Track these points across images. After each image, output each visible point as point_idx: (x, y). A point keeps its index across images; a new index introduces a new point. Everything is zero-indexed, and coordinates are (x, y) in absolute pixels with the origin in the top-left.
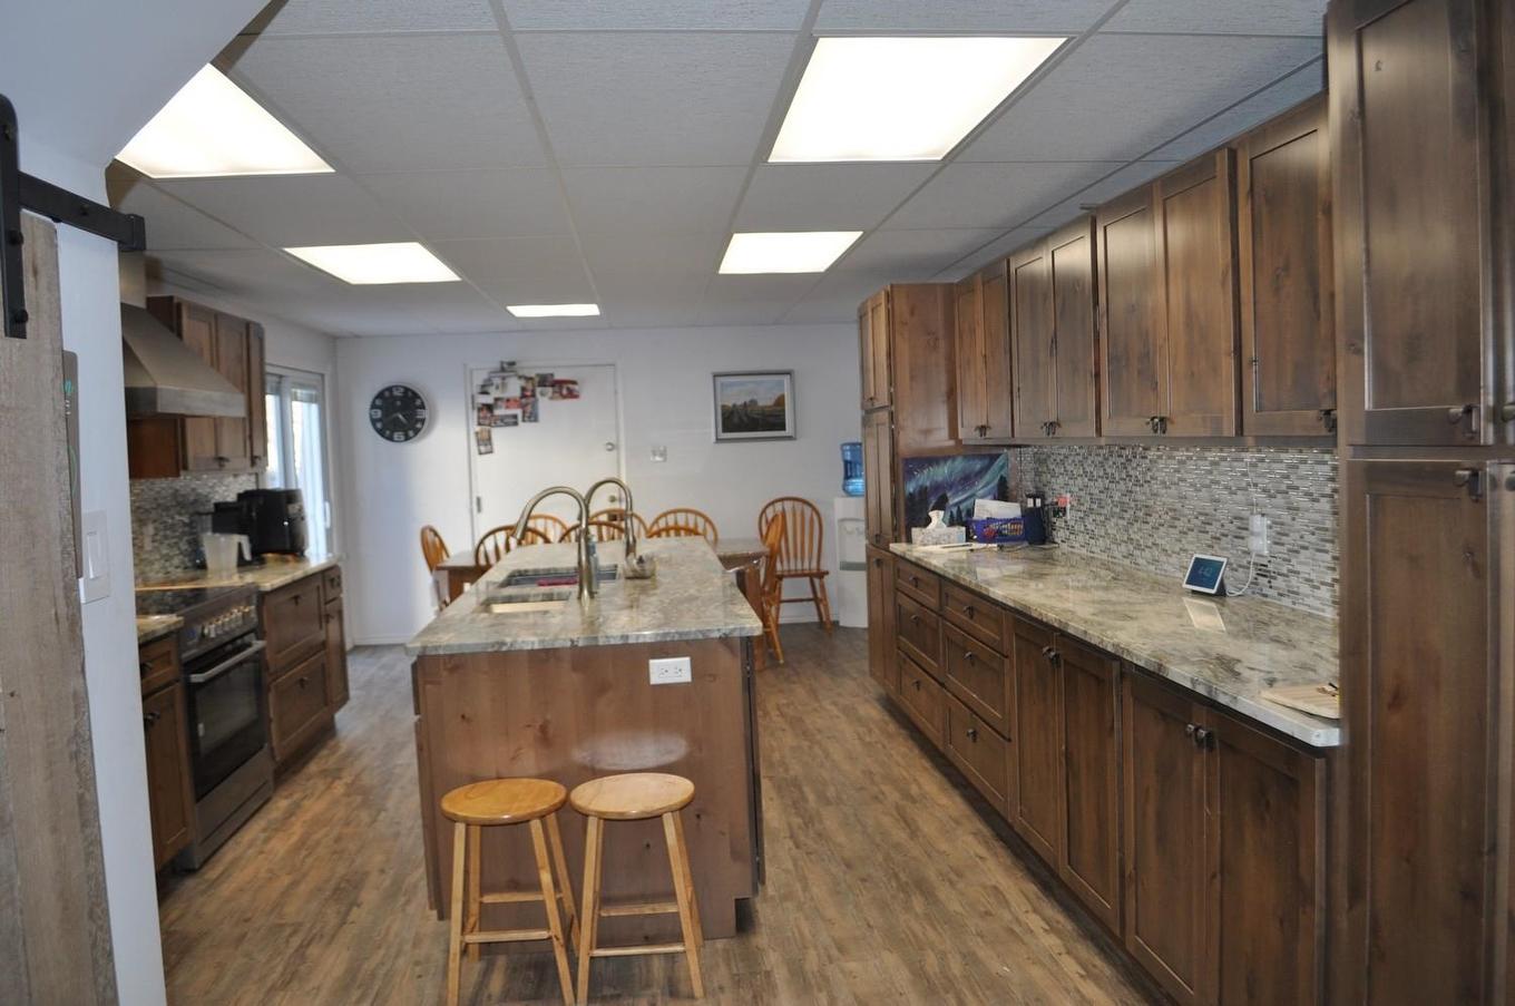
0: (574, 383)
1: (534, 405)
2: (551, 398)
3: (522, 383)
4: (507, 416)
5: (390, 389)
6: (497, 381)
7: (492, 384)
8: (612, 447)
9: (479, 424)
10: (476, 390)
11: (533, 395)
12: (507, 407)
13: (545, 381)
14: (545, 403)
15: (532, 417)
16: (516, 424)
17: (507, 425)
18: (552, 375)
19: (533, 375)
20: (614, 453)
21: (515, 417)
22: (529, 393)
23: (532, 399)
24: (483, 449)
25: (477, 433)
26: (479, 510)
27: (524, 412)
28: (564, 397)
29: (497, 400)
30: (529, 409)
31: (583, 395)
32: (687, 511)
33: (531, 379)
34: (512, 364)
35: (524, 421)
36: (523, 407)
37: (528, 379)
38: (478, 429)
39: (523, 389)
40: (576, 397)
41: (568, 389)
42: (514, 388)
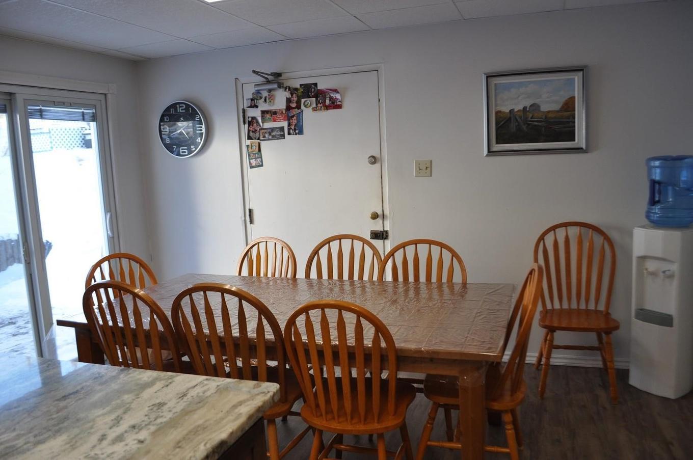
0: (336, 91)
1: (299, 117)
2: (314, 109)
3: (287, 94)
4: (273, 129)
5: (174, 106)
6: (265, 94)
7: (261, 98)
8: (374, 160)
9: (249, 138)
10: (247, 103)
11: (299, 107)
12: (274, 121)
13: (309, 91)
14: (310, 116)
15: (297, 129)
16: (283, 136)
17: (274, 138)
18: (316, 85)
19: (298, 86)
20: (377, 165)
21: (282, 129)
22: (294, 105)
23: (296, 111)
24: (253, 162)
25: (248, 146)
26: (251, 222)
27: (289, 125)
28: (327, 108)
29: (263, 112)
30: (294, 121)
31: (346, 105)
32: (430, 242)
33: (296, 89)
34: (278, 75)
35: (289, 134)
36: (289, 119)
37: (293, 91)
38: (249, 142)
39: (289, 101)
40: (339, 107)
41: (331, 98)
42: (280, 100)
